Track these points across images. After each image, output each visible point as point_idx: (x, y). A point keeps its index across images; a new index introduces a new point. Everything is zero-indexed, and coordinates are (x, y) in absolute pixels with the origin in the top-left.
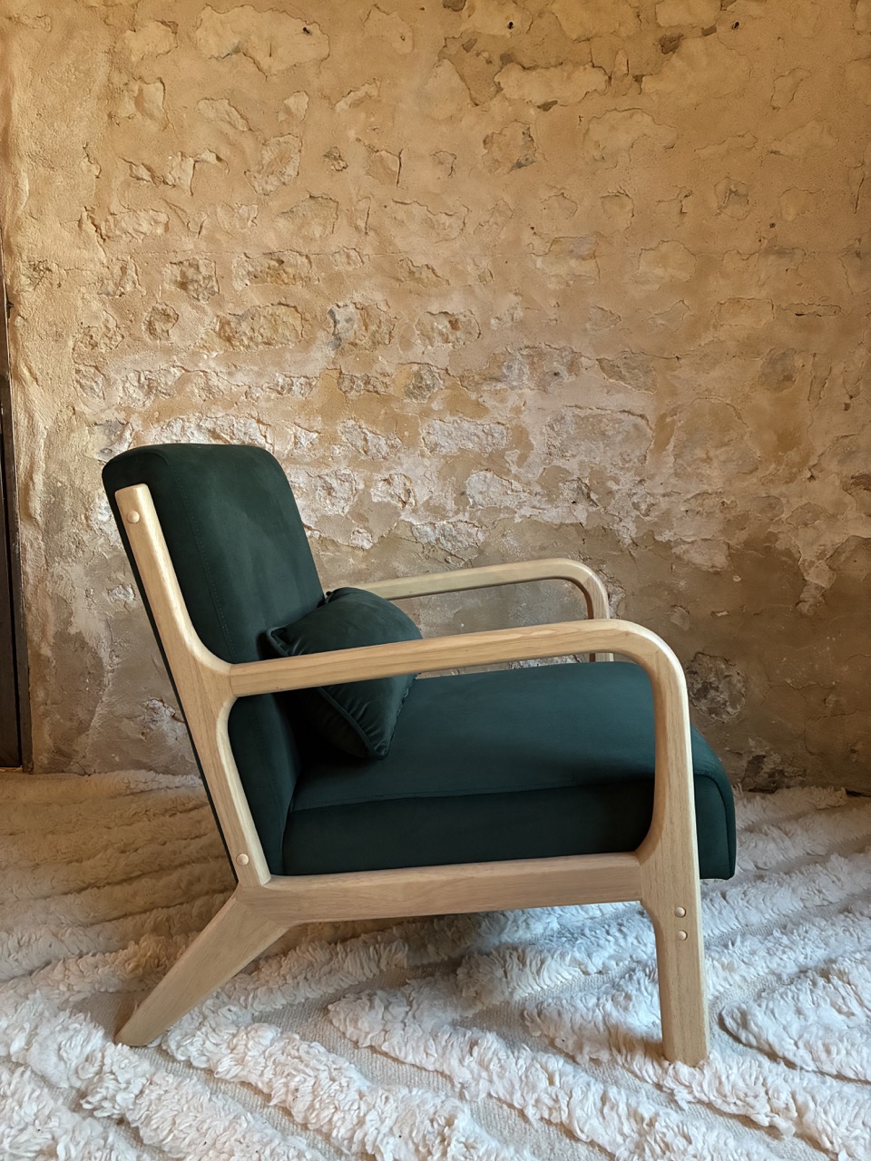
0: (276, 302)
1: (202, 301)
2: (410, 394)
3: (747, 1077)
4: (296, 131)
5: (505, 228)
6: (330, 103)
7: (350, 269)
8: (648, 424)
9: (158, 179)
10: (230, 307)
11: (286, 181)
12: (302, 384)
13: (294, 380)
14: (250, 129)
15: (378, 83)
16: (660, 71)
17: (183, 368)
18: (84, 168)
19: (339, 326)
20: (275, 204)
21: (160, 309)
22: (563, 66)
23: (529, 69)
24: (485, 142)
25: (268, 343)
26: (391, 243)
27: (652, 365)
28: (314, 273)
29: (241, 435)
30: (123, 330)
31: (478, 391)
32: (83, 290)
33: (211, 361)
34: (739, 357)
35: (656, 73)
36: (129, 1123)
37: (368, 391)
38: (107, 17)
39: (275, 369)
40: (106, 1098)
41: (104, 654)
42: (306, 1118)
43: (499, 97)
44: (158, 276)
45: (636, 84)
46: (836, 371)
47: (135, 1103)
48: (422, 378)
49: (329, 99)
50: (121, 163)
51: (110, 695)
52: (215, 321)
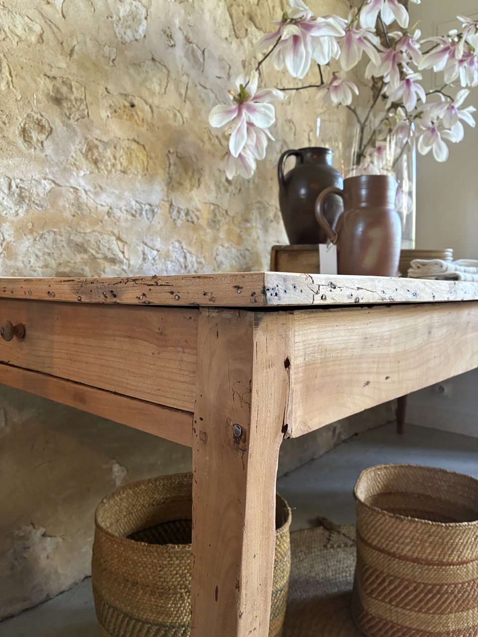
0: (131, 138)
2: (209, 226)
10: (97, 133)
12: (146, 210)
13: (143, 206)
17: (54, 182)
19: (171, 168)
21: (35, 118)
26: (199, 114)
28: (156, 121)
29: (105, 250)
37: (188, 221)
39: (130, 194)
44: (32, 84)
48: (215, 215)
52: (83, 142)
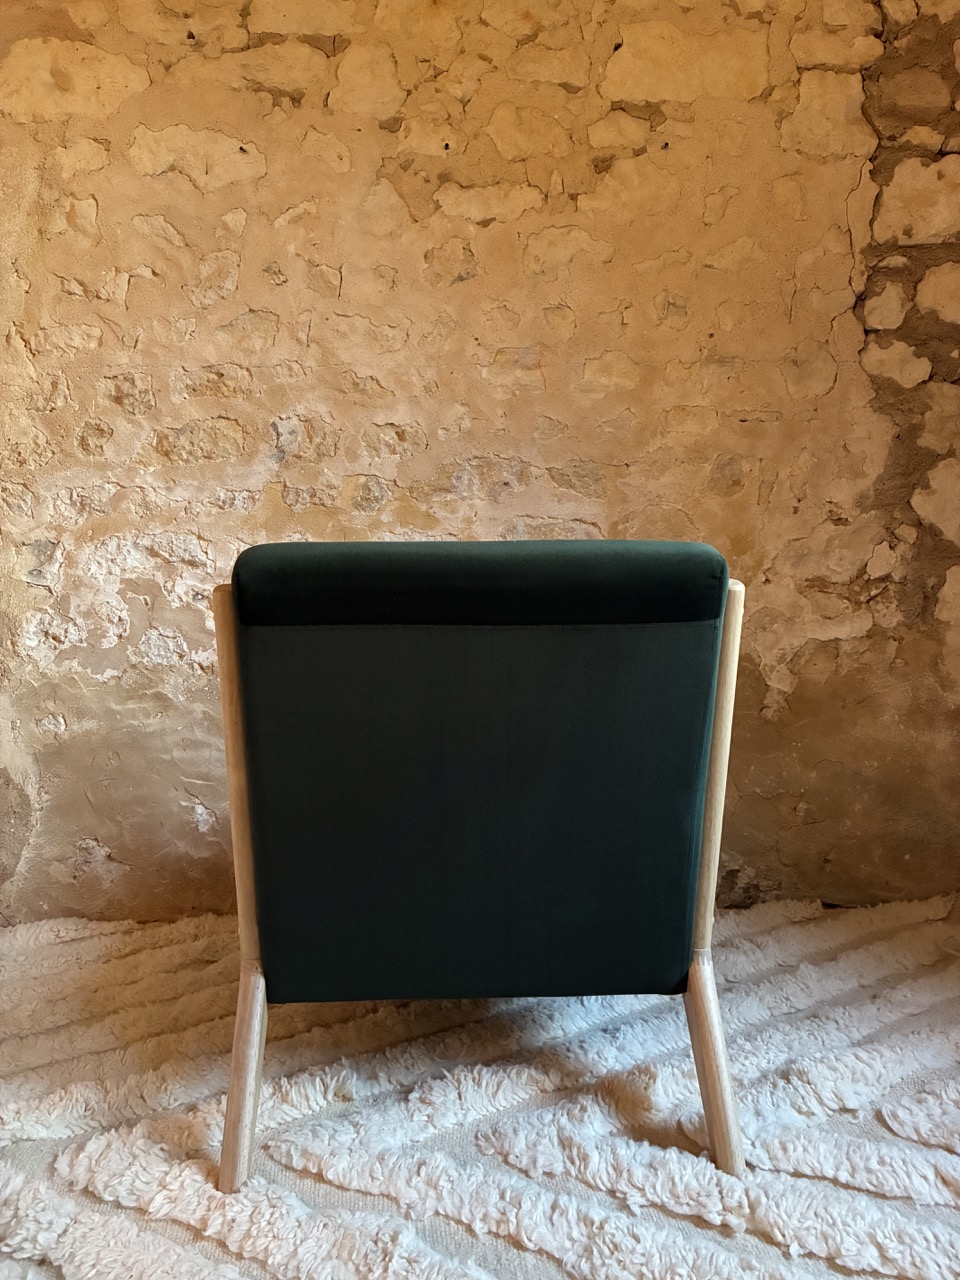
0: (215, 416)
1: (139, 416)
2: (358, 506)
3: (701, 1178)
4: (234, 246)
5: (449, 340)
6: (268, 220)
7: (291, 380)
8: (600, 532)
9: (91, 294)
10: (167, 421)
11: (225, 293)
12: (244, 499)
13: (236, 494)
14: (187, 245)
15: (317, 201)
16: (595, 190)
17: (118, 484)
18: (13, 283)
19: (281, 439)
20: (214, 318)
21: (93, 422)
22: (500, 185)
23: (466, 187)
24: (425, 257)
25: (209, 458)
26: (333, 355)
27: (602, 472)
28: (256, 385)
29: (181, 552)
30: (54, 446)
31: (427, 502)
32: (11, 405)
33: (147, 477)
34: (688, 463)
35: (591, 192)
36: (51, 1263)
37: (315, 504)
38: (37, 134)
39: (216, 483)
40: (26, 1240)
41: (31, 791)
42: (241, 1248)
43: (438, 214)
44: (92, 391)
45: (571, 203)
46: (782, 475)
47: (58, 1242)
48: (370, 490)
49: (266, 215)
50: (51, 277)
51: (38, 836)
52: (152, 435)
